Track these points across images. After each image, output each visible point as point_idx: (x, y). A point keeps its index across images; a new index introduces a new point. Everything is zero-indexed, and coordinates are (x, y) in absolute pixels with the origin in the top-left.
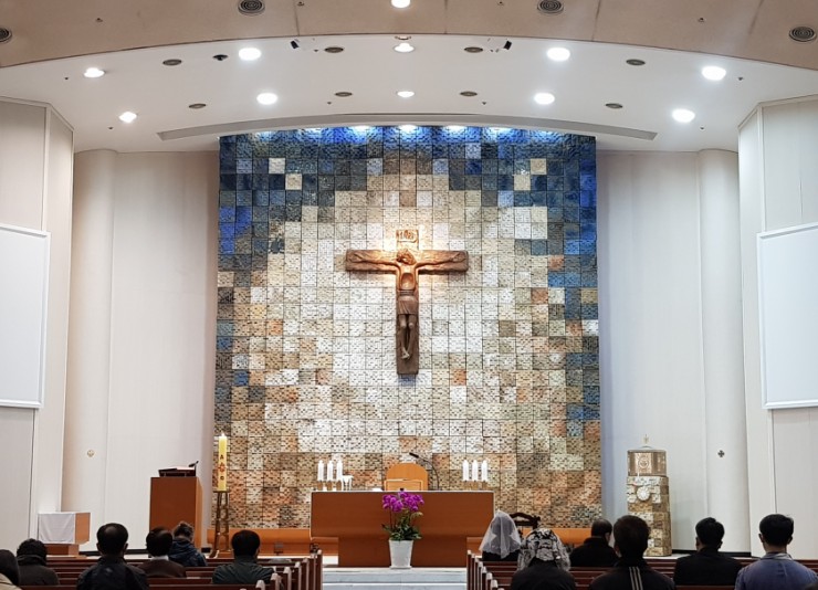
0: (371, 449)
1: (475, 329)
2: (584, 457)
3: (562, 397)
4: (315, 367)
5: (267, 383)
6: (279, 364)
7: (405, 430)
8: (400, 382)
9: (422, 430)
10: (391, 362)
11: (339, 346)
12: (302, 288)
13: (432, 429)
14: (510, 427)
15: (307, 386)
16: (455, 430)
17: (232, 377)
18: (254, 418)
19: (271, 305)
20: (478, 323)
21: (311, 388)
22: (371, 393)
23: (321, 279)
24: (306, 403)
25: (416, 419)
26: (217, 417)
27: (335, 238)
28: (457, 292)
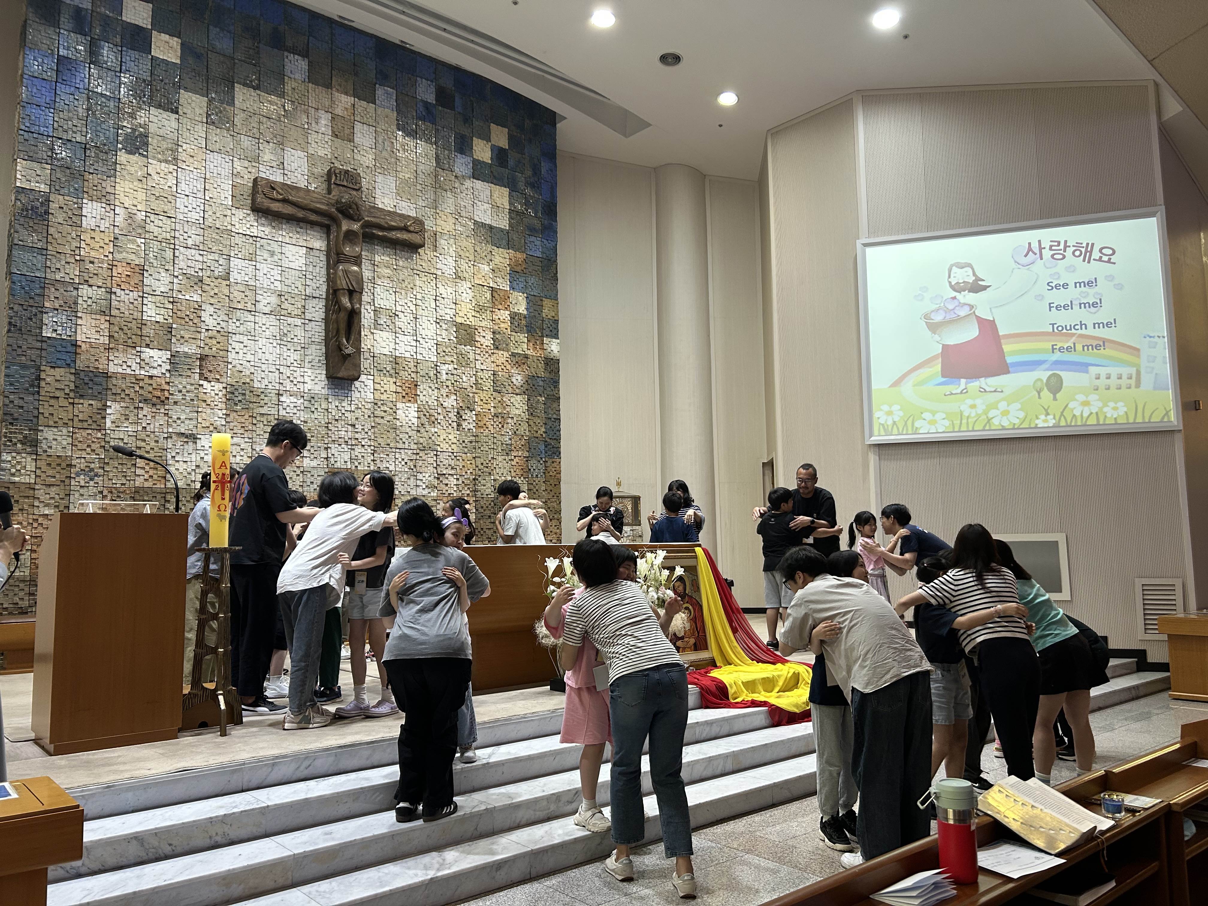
1: (428, 329)
3: (524, 429)
4: (199, 351)
5: (112, 369)
6: (136, 339)
7: (336, 460)
8: (330, 390)
9: (359, 461)
10: (317, 359)
11: (238, 324)
12: (178, 221)
13: (373, 460)
14: (468, 462)
15: (184, 381)
16: (403, 463)
17: (41, 349)
18: (85, 425)
19: (120, 237)
20: (432, 322)
21: (192, 385)
22: (288, 401)
23: (210, 213)
24: (183, 407)
25: (352, 445)
26: (8, 418)
27: (235, 155)
28: (406, 274)
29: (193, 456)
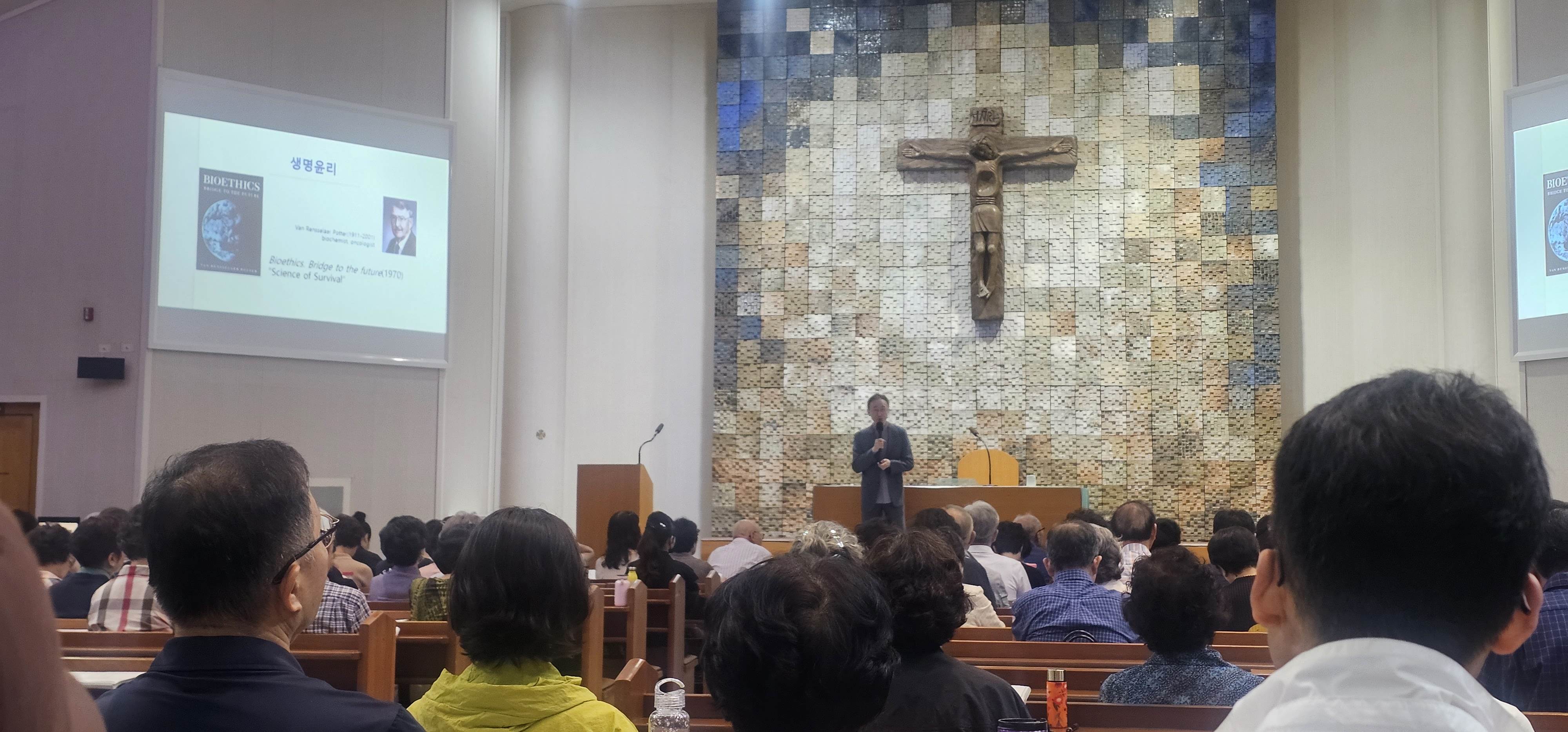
0: (935, 430)
1: (1089, 251)
2: (1256, 440)
3: (1221, 351)
4: (855, 311)
5: (787, 336)
6: (804, 308)
7: (985, 402)
8: (978, 332)
9: (1010, 402)
10: (964, 302)
11: (888, 280)
12: (834, 197)
13: (1026, 400)
14: (1143, 396)
15: (843, 339)
16: (1060, 401)
17: (737, 327)
18: (769, 385)
19: (791, 223)
20: (1094, 243)
21: (850, 342)
22: (936, 348)
23: (861, 183)
24: (843, 363)
25: (1001, 386)
26: (717, 383)
27: (882, 123)
28: (1061, 197)
29: (852, 406)
